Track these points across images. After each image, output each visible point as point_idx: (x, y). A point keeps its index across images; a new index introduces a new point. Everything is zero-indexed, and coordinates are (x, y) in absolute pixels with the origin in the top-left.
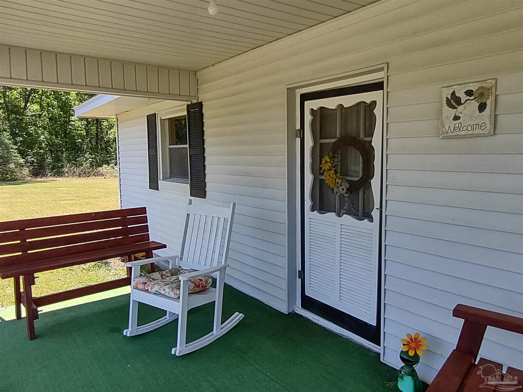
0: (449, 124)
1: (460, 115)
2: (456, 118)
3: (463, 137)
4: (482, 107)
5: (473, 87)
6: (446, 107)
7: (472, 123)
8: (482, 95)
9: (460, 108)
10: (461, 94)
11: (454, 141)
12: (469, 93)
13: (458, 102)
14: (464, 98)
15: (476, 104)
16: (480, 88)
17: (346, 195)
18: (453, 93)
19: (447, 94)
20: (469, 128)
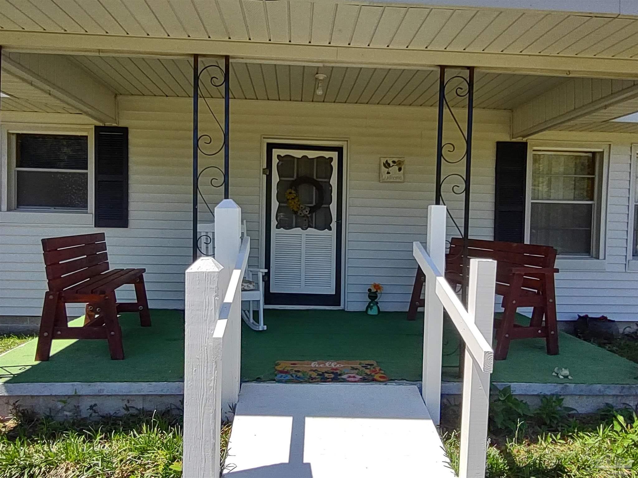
0: (385, 176)
1: (391, 172)
2: (388, 173)
3: (391, 182)
4: (400, 169)
5: (396, 160)
6: (383, 167)
7: (396, 176)
8: (400, 164)
9: (390, 168)
10: (390, 162)
11: (386, 184)
12: (394, 162)
13: (389, 164)
14: (392, 164)
15: (397, 168)
16: (398, 161)
17: (309, 215)
18: (387, 161)
19: (383, 160)
20: (395, 178)
